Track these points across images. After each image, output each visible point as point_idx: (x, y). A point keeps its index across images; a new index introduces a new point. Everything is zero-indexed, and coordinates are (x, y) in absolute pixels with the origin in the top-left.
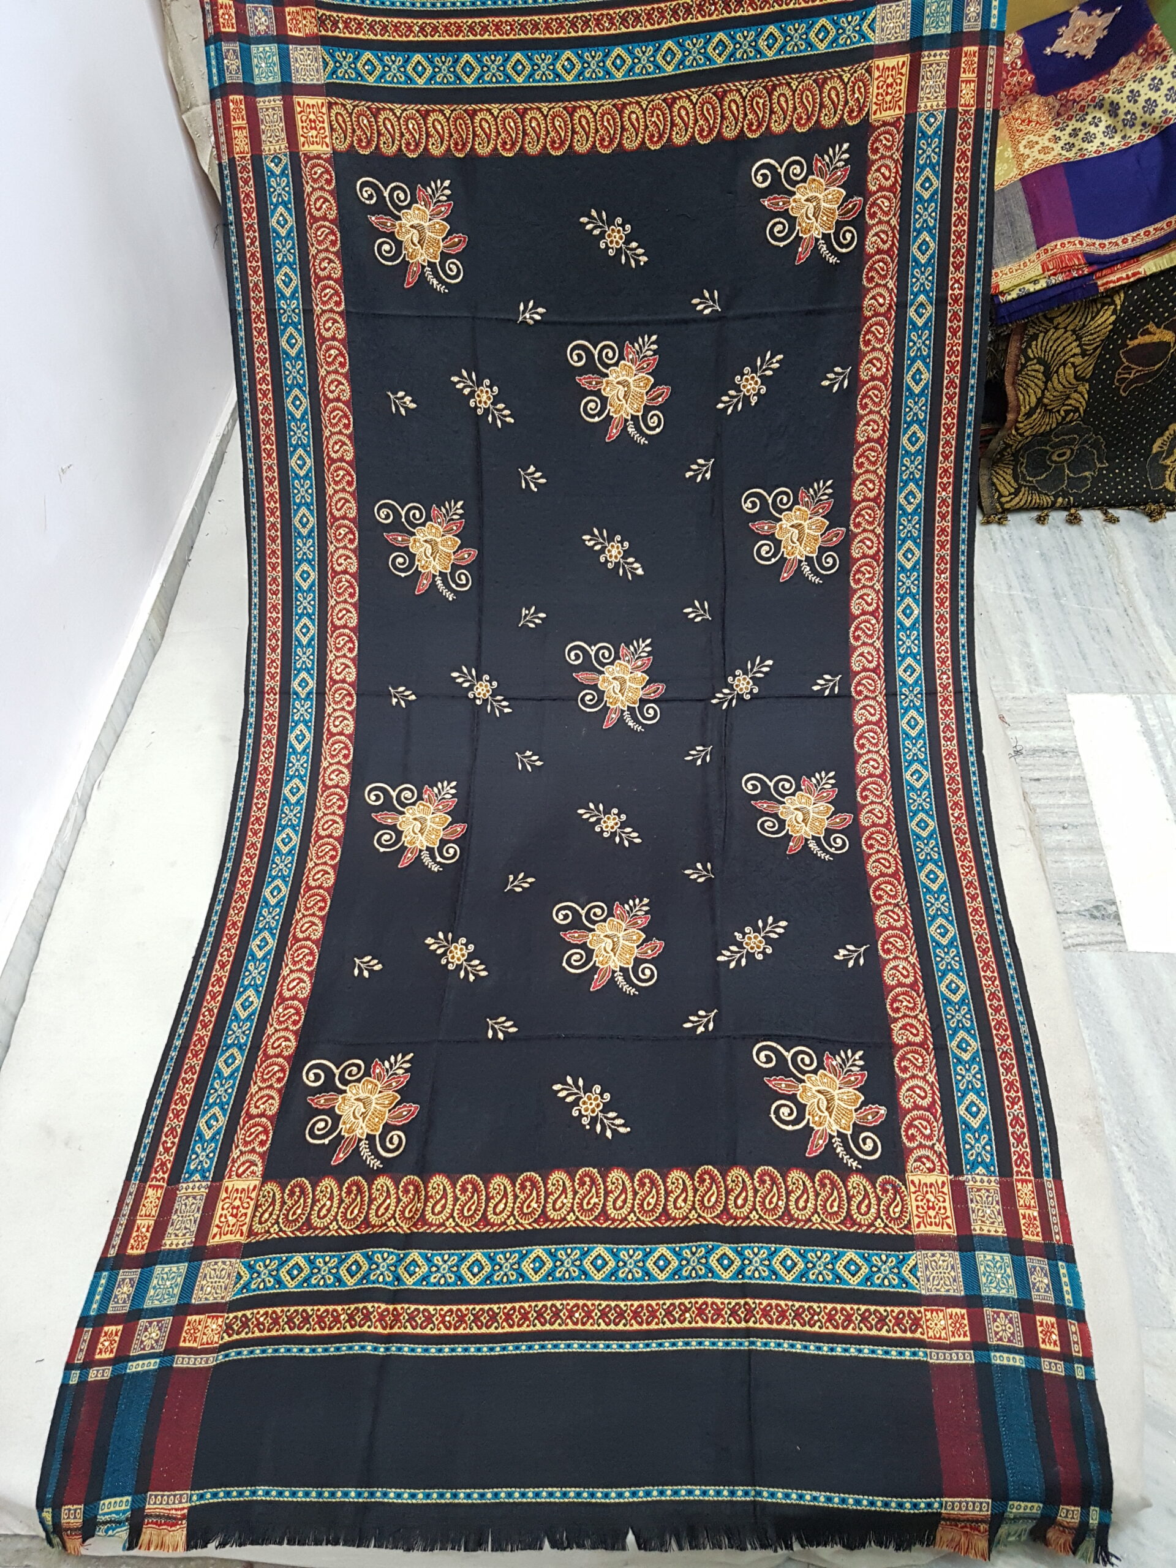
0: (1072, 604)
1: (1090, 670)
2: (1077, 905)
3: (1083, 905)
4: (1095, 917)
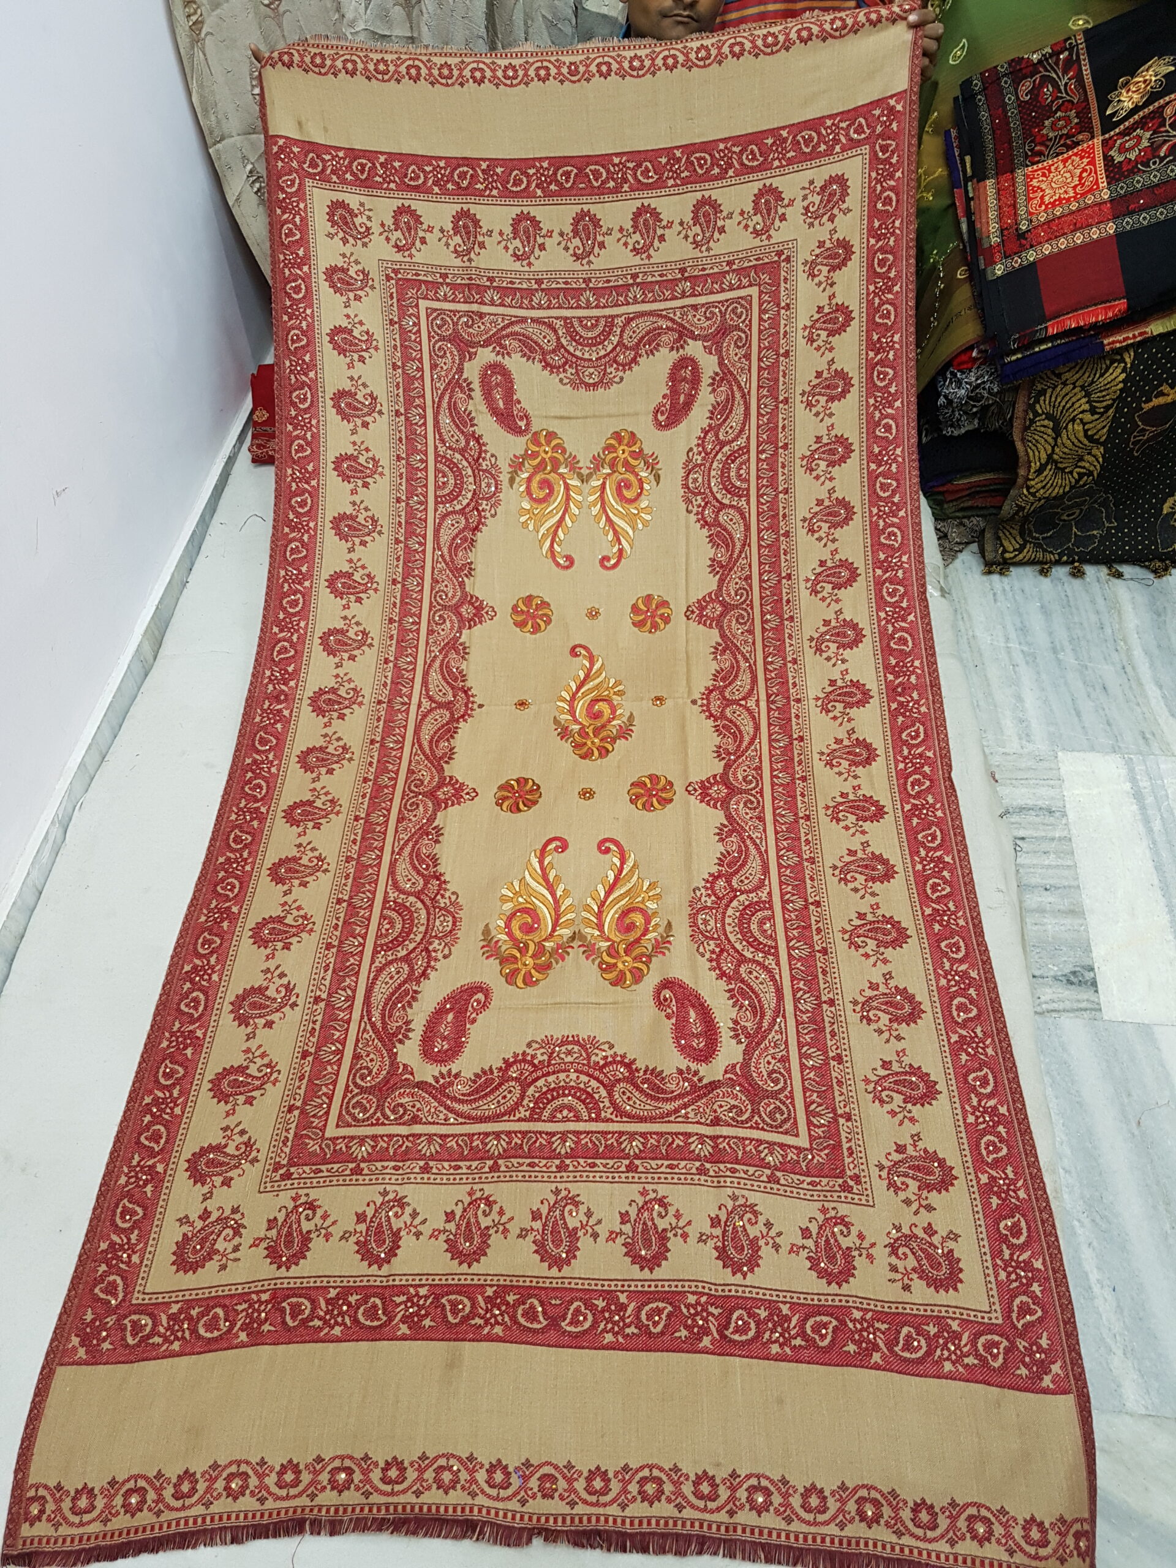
0: (1068, 658)
1: (1083, 727)
2: (1053, 970)
3: (1060, 970)
4: (1072, 983)
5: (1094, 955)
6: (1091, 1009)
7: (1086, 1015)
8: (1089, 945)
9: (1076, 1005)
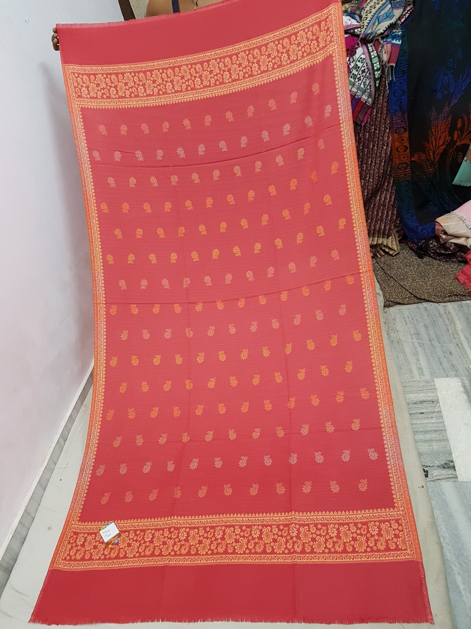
0: (436, 343)
1: (443, 368)
2: (437, 463)
3: (440, 463)
4: (445, 468)
5: (453, 456)
6: (453, 478)
7: (452, 480)
8: (451, 452)
9: (447, 476)
